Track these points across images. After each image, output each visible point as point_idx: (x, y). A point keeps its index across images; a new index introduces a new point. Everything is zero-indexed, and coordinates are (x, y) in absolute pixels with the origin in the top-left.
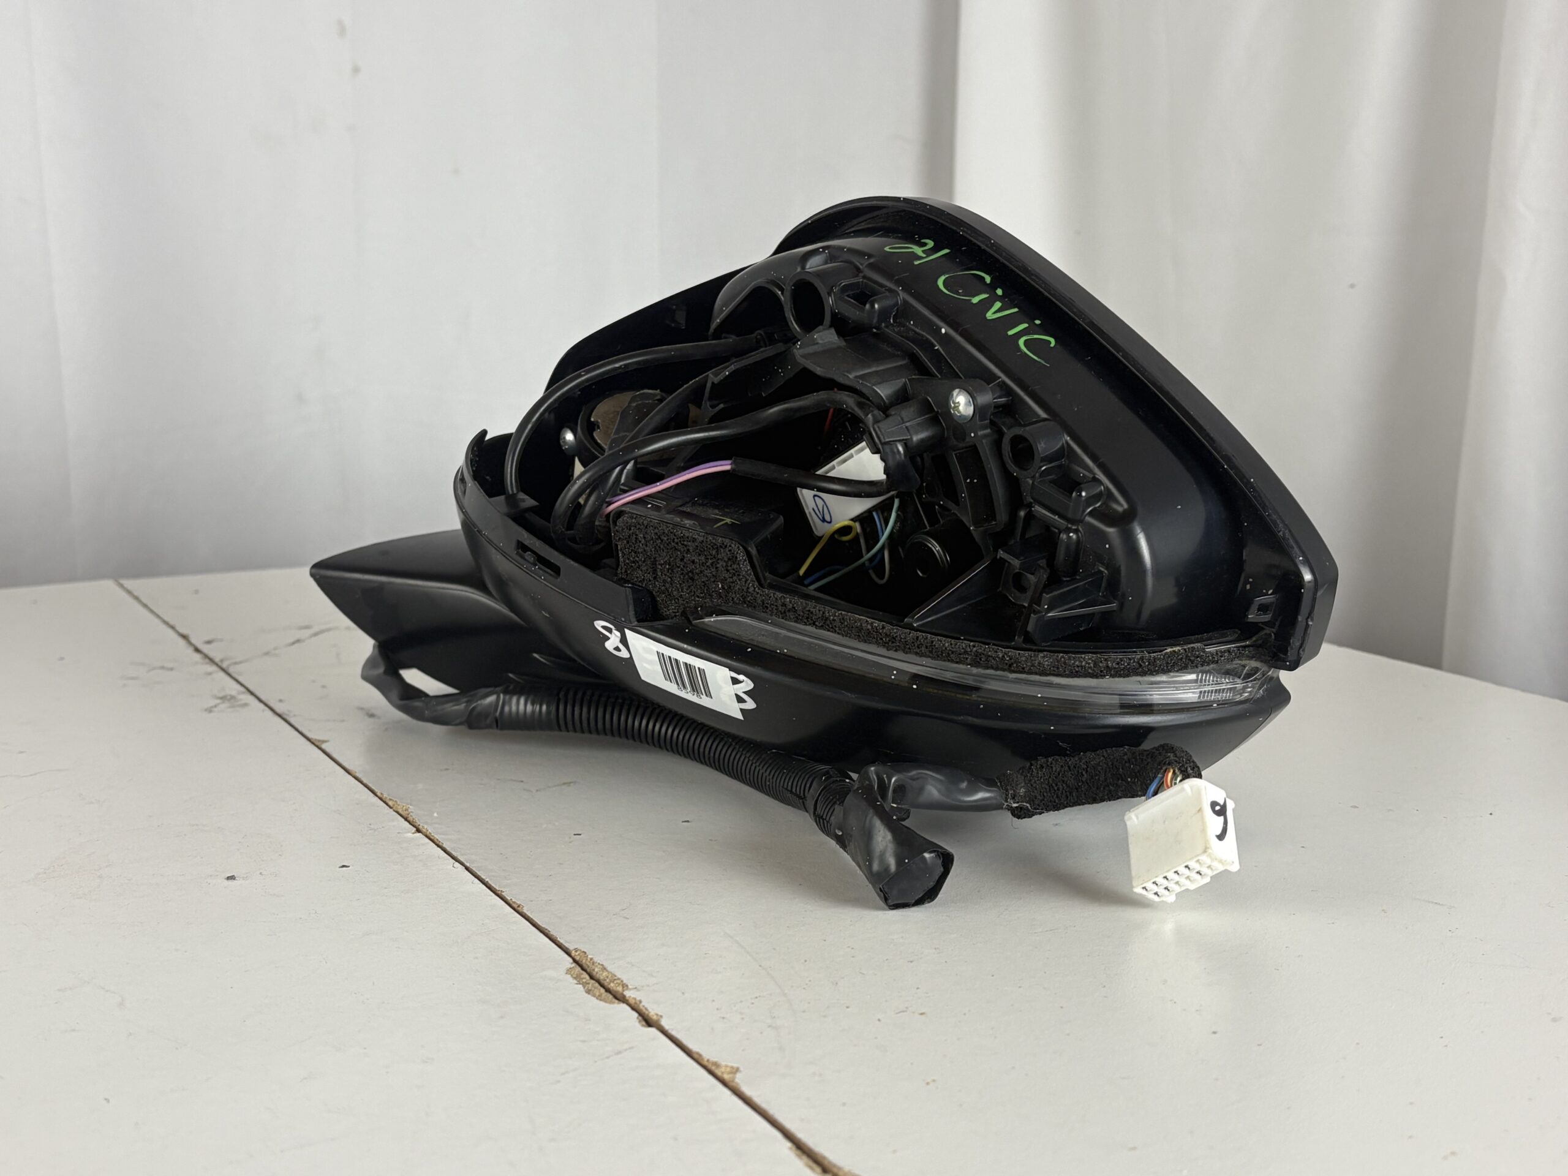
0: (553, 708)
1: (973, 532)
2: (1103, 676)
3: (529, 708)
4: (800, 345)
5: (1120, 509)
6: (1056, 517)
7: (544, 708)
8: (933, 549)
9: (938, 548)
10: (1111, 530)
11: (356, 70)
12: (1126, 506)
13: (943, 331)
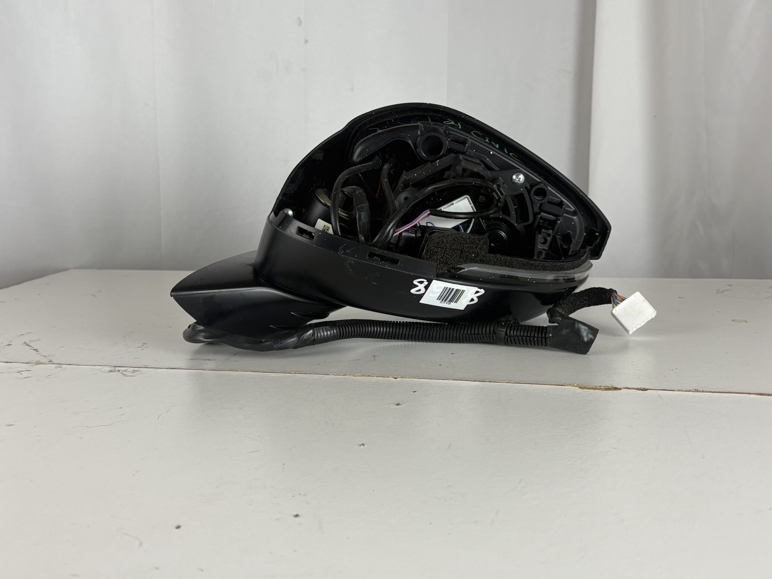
0: (338, 330)
1: (517, 227)
2: (574, 269)
3: (329, 333)
4: (438, 162)
5: (572, 210)
6: (551, 216)
7: (335, 331)
8: (502, 234)
9: (504, 234)
10: (574, 217)
11: (306, 41)
12: (574, 209)
13: (491, 153)
